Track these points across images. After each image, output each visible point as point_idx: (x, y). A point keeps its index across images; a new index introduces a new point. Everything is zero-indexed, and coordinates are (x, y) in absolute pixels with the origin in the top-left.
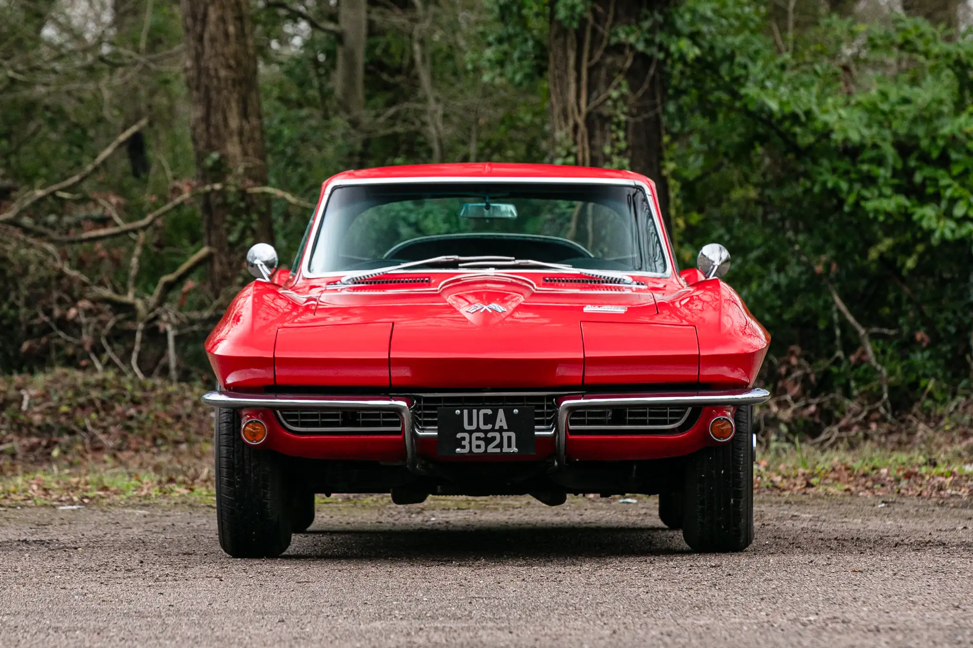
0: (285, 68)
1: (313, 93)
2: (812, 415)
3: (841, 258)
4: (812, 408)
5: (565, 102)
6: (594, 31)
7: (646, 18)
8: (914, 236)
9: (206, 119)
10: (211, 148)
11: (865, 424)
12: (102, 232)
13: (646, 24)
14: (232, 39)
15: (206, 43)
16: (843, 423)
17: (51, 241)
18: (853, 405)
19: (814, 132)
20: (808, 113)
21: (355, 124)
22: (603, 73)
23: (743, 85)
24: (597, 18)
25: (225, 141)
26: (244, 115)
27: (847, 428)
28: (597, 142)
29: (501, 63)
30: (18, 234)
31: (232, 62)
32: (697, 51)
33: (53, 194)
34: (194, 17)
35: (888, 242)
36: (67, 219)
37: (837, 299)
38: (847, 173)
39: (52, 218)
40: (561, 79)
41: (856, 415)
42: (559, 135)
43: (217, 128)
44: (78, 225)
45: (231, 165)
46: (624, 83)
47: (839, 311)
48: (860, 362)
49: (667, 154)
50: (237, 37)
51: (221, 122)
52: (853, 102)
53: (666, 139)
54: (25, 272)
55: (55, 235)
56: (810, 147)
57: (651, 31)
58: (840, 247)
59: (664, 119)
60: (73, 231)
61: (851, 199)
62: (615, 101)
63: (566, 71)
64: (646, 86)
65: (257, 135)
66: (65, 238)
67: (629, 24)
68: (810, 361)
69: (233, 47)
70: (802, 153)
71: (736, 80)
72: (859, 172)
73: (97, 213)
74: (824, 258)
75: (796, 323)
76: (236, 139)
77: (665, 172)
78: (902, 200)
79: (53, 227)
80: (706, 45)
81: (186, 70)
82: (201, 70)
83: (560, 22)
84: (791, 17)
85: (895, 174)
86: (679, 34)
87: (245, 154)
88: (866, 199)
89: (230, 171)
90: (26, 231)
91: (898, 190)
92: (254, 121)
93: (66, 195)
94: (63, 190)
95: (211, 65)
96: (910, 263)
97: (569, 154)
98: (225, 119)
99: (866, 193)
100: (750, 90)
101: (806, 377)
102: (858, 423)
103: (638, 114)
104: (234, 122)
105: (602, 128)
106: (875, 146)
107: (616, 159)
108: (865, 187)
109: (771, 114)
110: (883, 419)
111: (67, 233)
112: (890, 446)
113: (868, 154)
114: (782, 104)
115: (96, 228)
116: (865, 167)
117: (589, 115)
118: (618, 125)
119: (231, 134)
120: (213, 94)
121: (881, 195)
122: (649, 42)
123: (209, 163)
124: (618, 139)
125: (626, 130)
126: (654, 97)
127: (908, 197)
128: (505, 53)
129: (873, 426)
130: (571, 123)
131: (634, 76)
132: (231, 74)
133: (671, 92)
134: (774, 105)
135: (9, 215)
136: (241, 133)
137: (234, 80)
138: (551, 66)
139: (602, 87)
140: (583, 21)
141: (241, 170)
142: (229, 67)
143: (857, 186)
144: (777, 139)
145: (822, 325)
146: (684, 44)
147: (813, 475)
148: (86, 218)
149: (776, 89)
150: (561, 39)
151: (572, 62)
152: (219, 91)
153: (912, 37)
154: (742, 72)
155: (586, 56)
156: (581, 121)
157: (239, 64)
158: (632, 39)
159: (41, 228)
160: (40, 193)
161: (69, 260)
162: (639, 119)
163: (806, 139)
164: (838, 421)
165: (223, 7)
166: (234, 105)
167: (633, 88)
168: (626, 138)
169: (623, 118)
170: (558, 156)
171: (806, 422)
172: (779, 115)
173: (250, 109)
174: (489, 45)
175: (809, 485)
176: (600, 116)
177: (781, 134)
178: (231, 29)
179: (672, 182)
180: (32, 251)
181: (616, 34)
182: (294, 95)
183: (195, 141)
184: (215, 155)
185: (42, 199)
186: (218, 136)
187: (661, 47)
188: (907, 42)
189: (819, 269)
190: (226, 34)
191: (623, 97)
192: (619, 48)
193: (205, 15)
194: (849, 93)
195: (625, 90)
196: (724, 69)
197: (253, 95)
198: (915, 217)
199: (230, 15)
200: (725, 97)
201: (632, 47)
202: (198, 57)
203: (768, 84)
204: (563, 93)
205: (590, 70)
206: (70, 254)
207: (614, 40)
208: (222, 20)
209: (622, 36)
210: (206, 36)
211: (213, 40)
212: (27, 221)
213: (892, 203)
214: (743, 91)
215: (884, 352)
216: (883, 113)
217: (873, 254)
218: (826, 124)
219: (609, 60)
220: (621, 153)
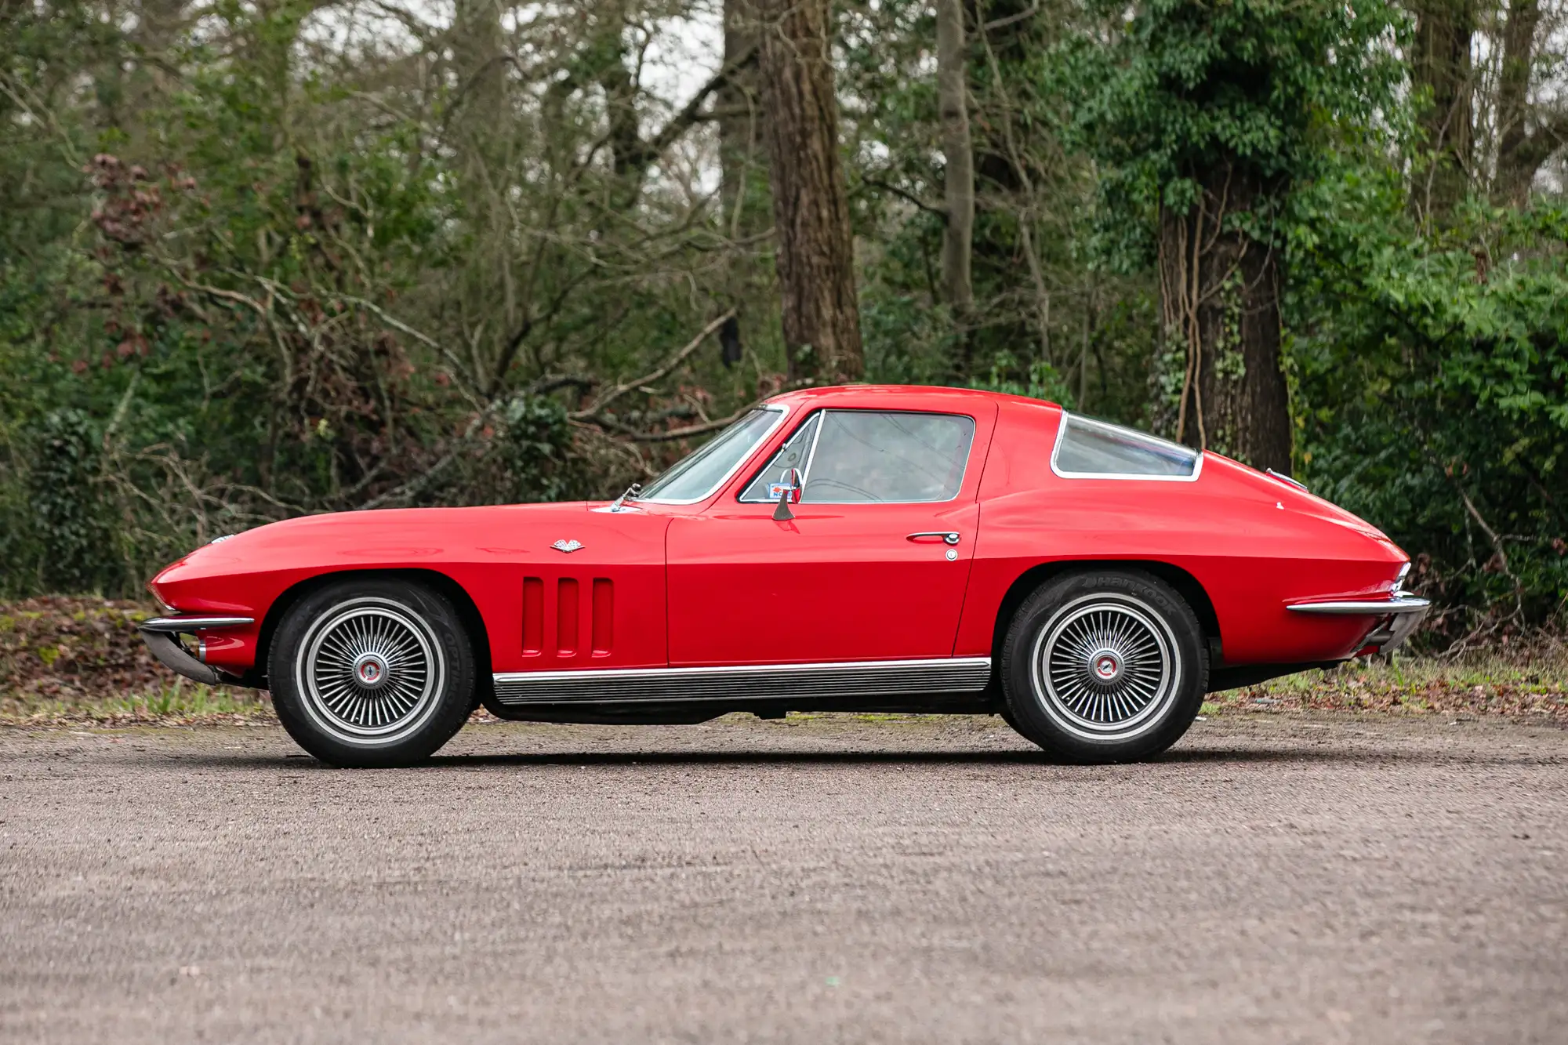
0: (890, 247)
1: (921, 274)
2: (1439, 627)
3: (1475, 461)
4: (1440, 620)
5: (1175, 294)
6: (1206, 219)
7: (1262, 203)
8: (1552, 435)
9: (798, 308)
10: (802, 340)
11: (1496, 638)
12: (687, 430)
13: (1262, 211)
14: (826, 223)
15: (798, 228)
16: (1473, 635)
17: (634, 440)
18: (1486, 618)
19: (1447, 325)
20: (1437, 304)
21: (957, 313)
22: (1216, 262)
23: (1367, 275)
24: (1209, 206)
25: (817, 331)
26: (838, 304)
27: (1477, 641)
28: (1209, 336)
29: (1108, 252)
30: (598, 431)
31: (826, 249)
32: (1316, 239)
33: (636, 389)
34: (786, 202)
35: (1525, 442)
36: (650, 415)
37: (1469, 504)
38: (1480, 368)
39: (636, 414)
40: (1172, 268)
41: (1486, 627)
42: (1169, 328)
43: (809, 319)
44: (663, 423)
45: (823, 358)
46: (1238, 273)
47: (1471, 515)
48: (1494, 570)
49: (1284, 350)
50: (831, 221)
51: (813, 313)
52: (1487, 292)
53: (1283, 333)
54: (606, 473)
55: (638, 434)
56: (1442, 340)
57: (1267, 217)
58: (1474, 448)
59: (1282, 312)
60: (657, 427)
61: (1484, 396)
62: (1229, 293)
63: (1177, 260)
64: (1261, 276)
65: (852, 326)
66: (648, 435)
67: (1243, 210)
68: (1441, 569)
69: (827, 231)
70: (1433, 346)
71: (1358, 269)
72: (1493, 366)
73: (683, 408)
74: (1454, 459)
75: (1428, 527)
76: (829, 330)
77: (1282, 368)
78: (1537, 397)
79: (635, 424)
80: (1328, 233)
81: (777, 256)
82: (792, 257)
83: (1169, 208)
84: (1429, 198)
85: (1532, 369)
86: (1298, 221)
87: (839, 346)
88: (1500, 396)
89: (823, 365)
90: (607, 428)
91: (1534, 386)
92: (849, 311)
93: (649, 390)
94: (649, 384)
95: (803, 252)
96: (1548, 465)
97: (1179, 349)
98: (818, 309)
99: (1499, 389)
100: (1376, 281)
101: (1436, 585)
102: (1489, 636)
103: (1254, 306)
104: (827, 313)
105: (1215, 320)
106: (1509, 340)
107: (1228, 354)
108: (1499, 383)
109: (1397, 305)
110: (1518, 632)
111: (651, 430)
112: (1519, 661)
113: (1501, 348)
114: (1407, 296)
115: (682, 426)
116: (1499, 362)
117: (1200, 307)
118: (1232, 317)
119: (824, 325)
120: (805, 283)
121: (1516, 392)
122: (1265, 230)
123: (800, 355)
124: (1231, 333)
125: (1240, 323)
126: (1271, 288)
127: (1545, 393)
128: (1112, 241)
129: (1505, 639)
130: (1182, 315)
131: (1248, 265)
132: (825, 262)
133: (1291, 282)
134: (1399, 297)
135: (589, 412)
136: (834, 325)
137: (827, 268)
138: (1161, 255)
139: (1214, 277)
140: (1194, 209)
141: (834, 364)
142: (822, 254)
143: (1491, 382)
144: (1405, 331)
145: (1455, 531)
146: (1302, 230)
147: (1404, 692)
148: (671, 415)
149: (1403, 278)
150: (1172, 226)
151: (1183, 251)
152: (811, 280)
153: (1552, 223)
154: (1367, 261)
155: (1197, 244)
156: (1192, 314)
157: (832, 250)
158: (1247, 226)
159: (623, 426)
160: (622, 388)
161: (652, 459)
162: (1255, 312)
163: (1436, 333)
164: (1468, 633)
165: (816, 190)
166: (827, 294)
167: (1248, 279)
168: (1240, 332)
169: (1236, 310)
170: (1168, 351)
171: (1433, 634)
172: (1405, 308)
173: (844, 298)
174: (1096, 231)
175: (1395, 702)
176: (1212, 308)
177: (1411, 327)
178: (825, 213)
179: (1290, 378)
180: (612, 451)
181: (1230, 221)
182: (899, 277)
183: (786, 333)
184: (807, 348)
185: (626, 394)
186: (811, 327)
187: (1277, 235)
188: (1547, 227)
189: (1449, 471)
190: (820, 219)
191: (1237, 288)
192: (1231, 237)
193: (797, 198)
194: (1485, 282)
195: (1239, 280)
196: (1346, 258)
197: (848, 283)
198: (1553, 416)
199: (823, 198)
200: (1351, 287)
201: (1246, 235)
202: (789, 243)
203: (1395, 274)
204: (1174, 284)
205: (1202, 260)
206: (654, 453)
207: (1227, 228)
208: (815, 203)
209: (1237, 223)
210: (798, 221)
211: (804, 224)
212: (609, 417)
213: (1528, 400)
214: (1365, 281)
215: (1521, 560)
216: (1519, 304)
217: (1508, 455)
218: (1456, 317)
219: (1222, 249)
220: (1234, 348)
